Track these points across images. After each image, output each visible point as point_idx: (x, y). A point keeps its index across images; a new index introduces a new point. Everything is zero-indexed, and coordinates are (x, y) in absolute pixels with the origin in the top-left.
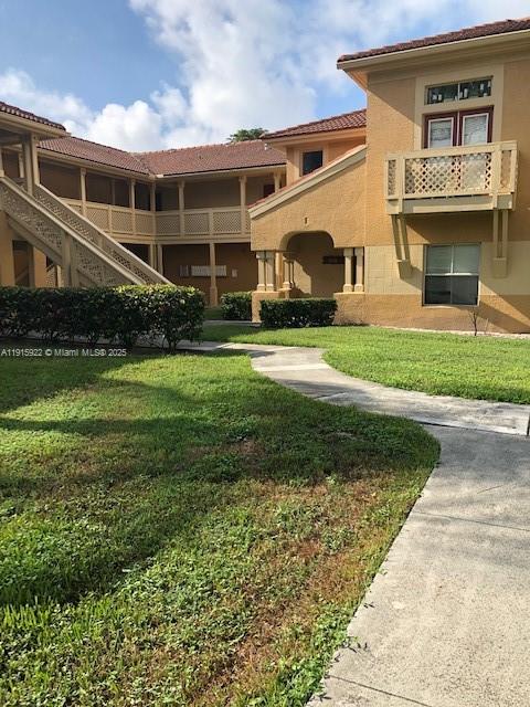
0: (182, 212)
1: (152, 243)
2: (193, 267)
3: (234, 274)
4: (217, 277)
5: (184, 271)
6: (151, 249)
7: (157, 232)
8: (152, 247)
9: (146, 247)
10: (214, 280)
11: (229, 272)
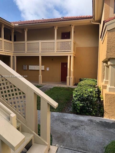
0: (26, 42)
1: (12, 55)
2: (30, 66)
3: (48, 69)
4: (42, 70)
5: (25, 67)
6: (11, 58)
7: (14, 50)
8: (11, 57)
9: (9, 57)
10: (40, 72)
11: (45, 68)
